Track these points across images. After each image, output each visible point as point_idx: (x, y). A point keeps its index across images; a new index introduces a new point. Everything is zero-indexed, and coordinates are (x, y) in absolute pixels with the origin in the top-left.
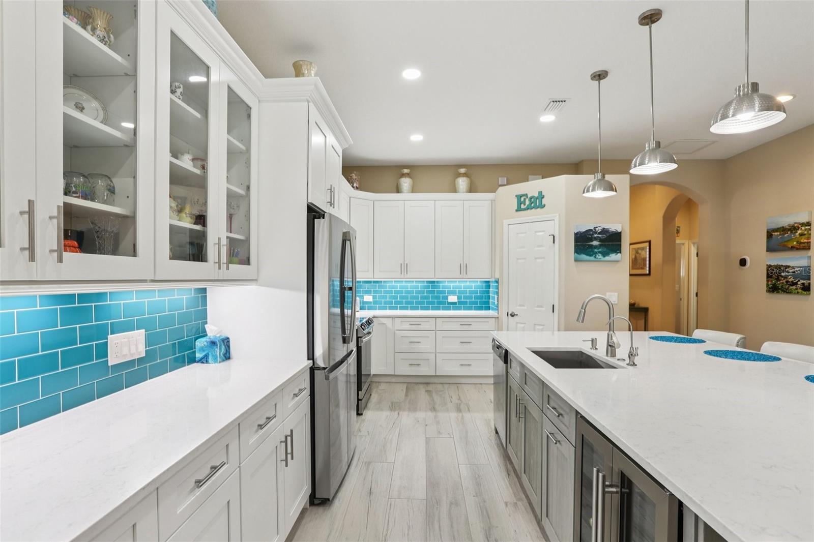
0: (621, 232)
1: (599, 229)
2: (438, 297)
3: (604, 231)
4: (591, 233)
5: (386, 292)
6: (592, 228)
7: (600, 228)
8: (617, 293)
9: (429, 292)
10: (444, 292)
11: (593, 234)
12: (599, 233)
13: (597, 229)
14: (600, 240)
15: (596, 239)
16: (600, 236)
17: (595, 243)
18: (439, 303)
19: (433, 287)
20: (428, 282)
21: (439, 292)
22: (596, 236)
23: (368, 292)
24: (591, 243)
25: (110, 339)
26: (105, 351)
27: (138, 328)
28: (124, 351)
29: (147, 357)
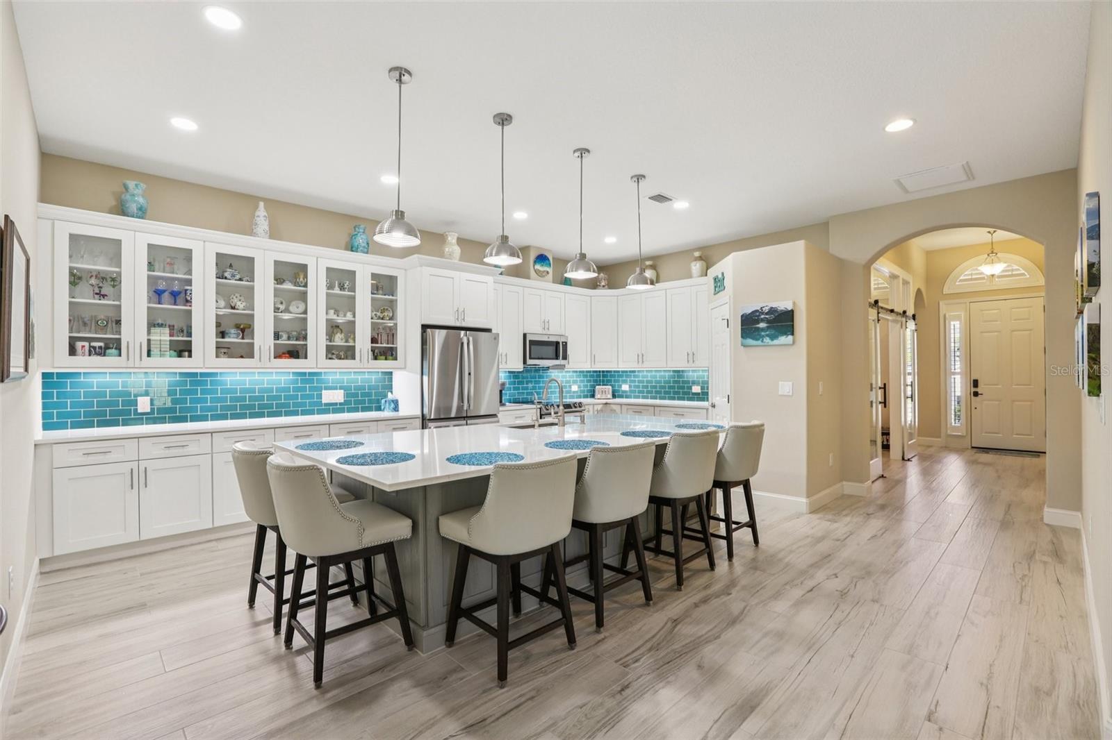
0: (792, 311)
1: (766, 309)
2: (683, 388)
3: (772, 311)
4: (758, 314)
5: (639, 382)
6: (759, 309)
7: (767, 308)
8: (791, 383)
9: (675, 382)
10: (688, 382)
11: (759, 316)
12: (767, 314)
13: (764, 309)
14: (768, 321)
15: (762, 320)
16: (767, 316)
17: (762, 325)
18: (684, 393)
19: (678, 377)
20: (674, 371)
21: (684, 382)
22: (762, 316)
23: (625, 382)
24: (758, 326)
25: (324, 392)
26: (320, 396)
27: (340, 389)
28: (331, 398)
29: (346, 403)
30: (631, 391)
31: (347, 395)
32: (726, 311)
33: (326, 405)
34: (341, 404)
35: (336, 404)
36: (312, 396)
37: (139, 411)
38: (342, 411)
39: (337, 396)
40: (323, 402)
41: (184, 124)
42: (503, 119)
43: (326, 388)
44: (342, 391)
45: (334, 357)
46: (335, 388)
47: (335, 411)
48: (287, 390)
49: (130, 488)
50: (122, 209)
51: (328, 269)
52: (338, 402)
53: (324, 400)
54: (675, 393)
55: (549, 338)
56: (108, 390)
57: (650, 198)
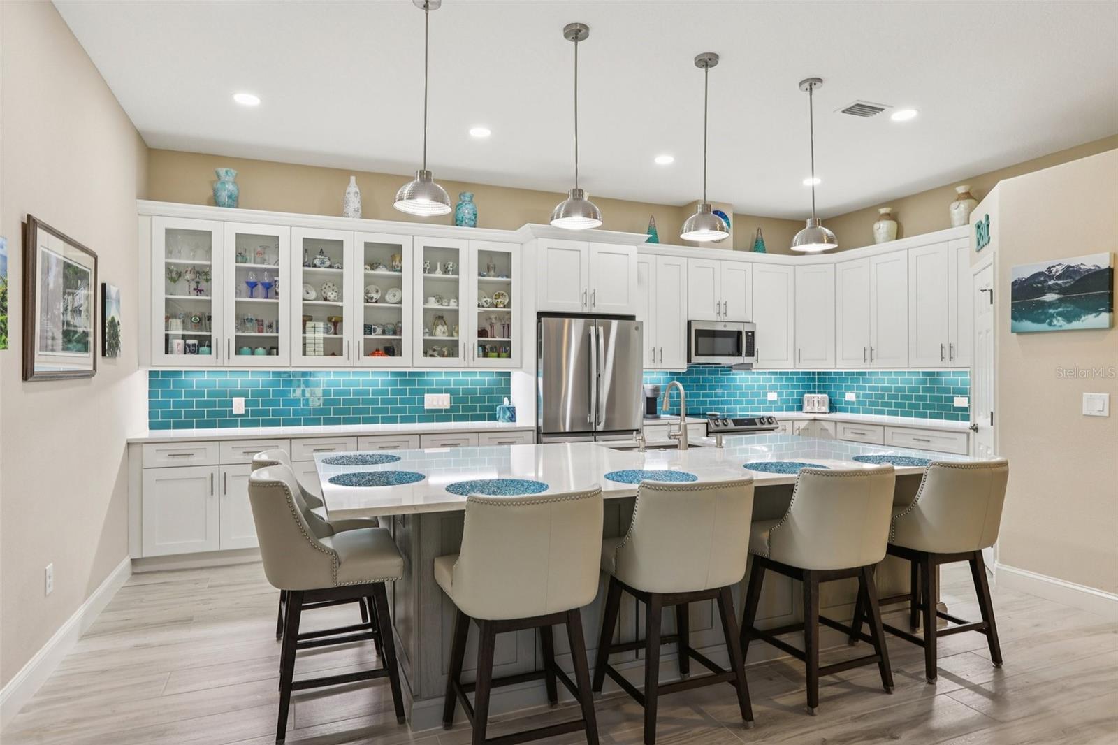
0: (1110, 271)
1: (1058, 270)
2: (939, 399)
3: (1069, 272)
4: (1042, 279)
5: (872, 389)
6: (1044, 269)
7: (1060, 268)
8: (1108, 395)
9: (926, 390)
10: (947, 390)
11: (1045, 281)
12: (1059, 277)
13: (1054, 270)
14: (1061, 290)
15: (1051, 289)
16: (1059, 282)
17: (1050, 297)
18: (941, 407)
19: (932, 381)
20: (925, 374)
21: (941, 390)
22: (1051, 283)
23: (850, 389)
24: (1041, 298)
25: (427, 396)
26: (422, 401)
27: (446, 393)
28: (435, 403)
29: (452, 409)
30: (859, 403)
31: (453, 400)
32: (988, 279)
33: (429, 411)
34: (446, 410)
35: (440, 411)
36: (412, 401)
37: (234, 413)
38: (447, 419)
39: (441, 401)
40: (426, 408)
41: (247, 99)
42: (577, 33)
43: (430, 391)
44: (449, 395)
45: (435, 353)
46: (440, 391)
47: (440, 419)
48: (385, 392)
49: (210, 493)
50: (215, 199)
51: (426, 249)
52: (443, 408)
53: (427, 406)
54: (926, 407)
55: (725, 326)
56: (206, 389)
57: (844, 112)
